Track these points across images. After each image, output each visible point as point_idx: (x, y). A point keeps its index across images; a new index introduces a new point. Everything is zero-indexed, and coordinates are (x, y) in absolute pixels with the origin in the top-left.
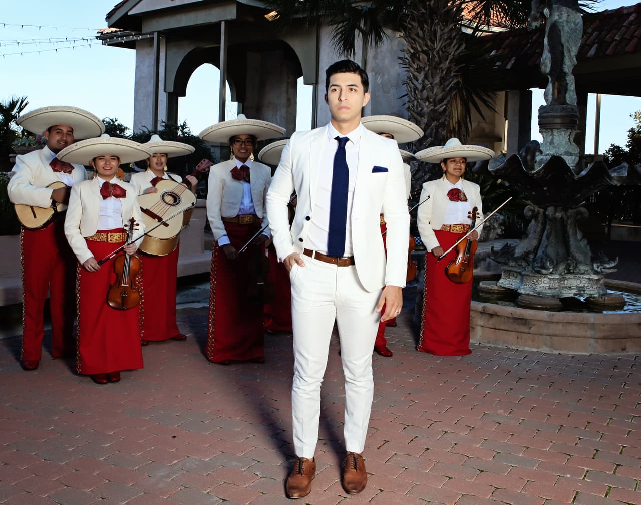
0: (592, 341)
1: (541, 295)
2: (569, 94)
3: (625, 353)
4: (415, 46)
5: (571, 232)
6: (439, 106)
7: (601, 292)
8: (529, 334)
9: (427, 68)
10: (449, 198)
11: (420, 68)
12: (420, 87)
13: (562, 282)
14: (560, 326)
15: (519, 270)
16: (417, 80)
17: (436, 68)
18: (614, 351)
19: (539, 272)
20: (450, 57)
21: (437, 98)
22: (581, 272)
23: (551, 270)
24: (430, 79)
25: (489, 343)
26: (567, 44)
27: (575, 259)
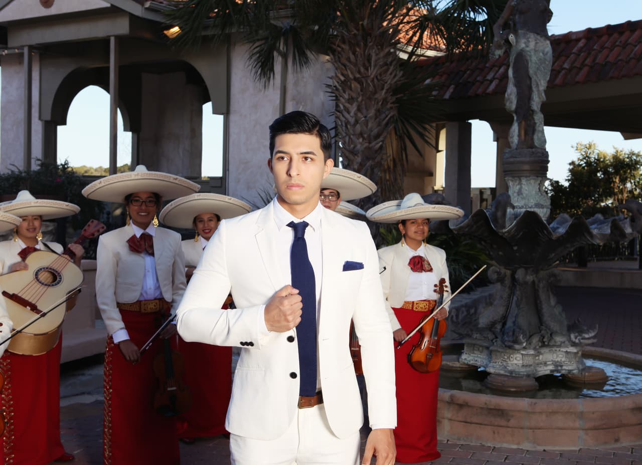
0: (581, 433)
1: (514, 375)
2: (538, 136)
3: (618, 445)
4: (345, 72)
5: (543, 296)
6: (373, 144)
7: (581, 367)
8: (509, 427)
9: (360, 99)
10: (412, 268)
11: (352, 98)
12: (352, 120)
13: (537, 358)
14: (544, 417)
15: (485, 344)
16: (349, 113)
17: (370, 99)
18: (606, 443)
19: (510, 347)
20: (386, 87)
21: (372, 134)
22: (557, 344)
23: (524, 344)
24: (364, 111)
25: (459, 439)
26: (534, 76)
27: (549, 329)
